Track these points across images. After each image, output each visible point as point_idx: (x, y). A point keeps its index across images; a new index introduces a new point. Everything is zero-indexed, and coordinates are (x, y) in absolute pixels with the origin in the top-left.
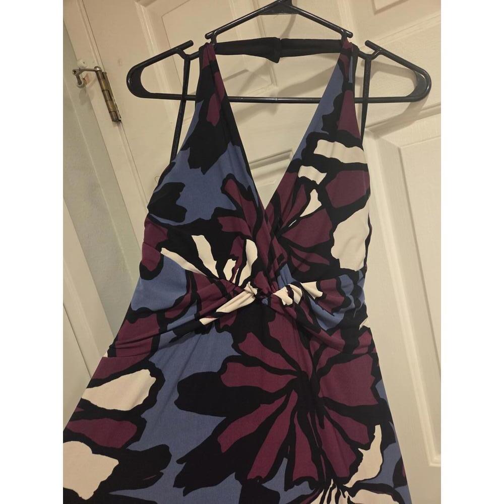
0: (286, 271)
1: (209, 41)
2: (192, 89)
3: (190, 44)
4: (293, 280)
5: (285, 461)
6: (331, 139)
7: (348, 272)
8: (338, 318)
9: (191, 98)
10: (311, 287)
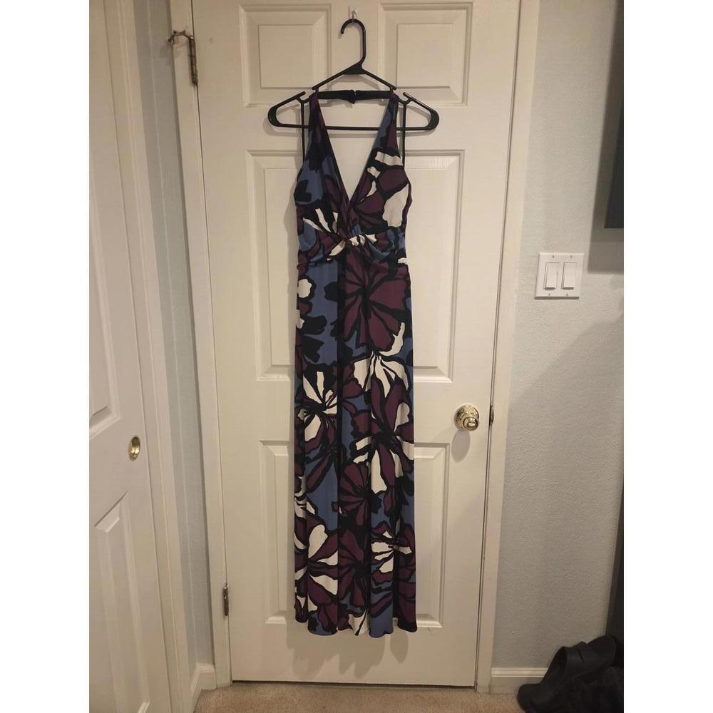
0: (358, 227)
1: (314, 91)
2: (306, 123)
3: (303, 93)
4: (361, 233)
5: (356, 332)
6: (384, 152)
7: (392, 228)
8: (386, 254)
9: (306, 127)
10: (372, 237)
